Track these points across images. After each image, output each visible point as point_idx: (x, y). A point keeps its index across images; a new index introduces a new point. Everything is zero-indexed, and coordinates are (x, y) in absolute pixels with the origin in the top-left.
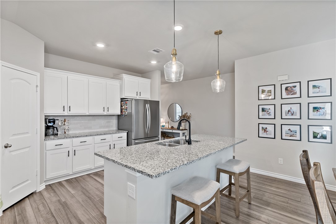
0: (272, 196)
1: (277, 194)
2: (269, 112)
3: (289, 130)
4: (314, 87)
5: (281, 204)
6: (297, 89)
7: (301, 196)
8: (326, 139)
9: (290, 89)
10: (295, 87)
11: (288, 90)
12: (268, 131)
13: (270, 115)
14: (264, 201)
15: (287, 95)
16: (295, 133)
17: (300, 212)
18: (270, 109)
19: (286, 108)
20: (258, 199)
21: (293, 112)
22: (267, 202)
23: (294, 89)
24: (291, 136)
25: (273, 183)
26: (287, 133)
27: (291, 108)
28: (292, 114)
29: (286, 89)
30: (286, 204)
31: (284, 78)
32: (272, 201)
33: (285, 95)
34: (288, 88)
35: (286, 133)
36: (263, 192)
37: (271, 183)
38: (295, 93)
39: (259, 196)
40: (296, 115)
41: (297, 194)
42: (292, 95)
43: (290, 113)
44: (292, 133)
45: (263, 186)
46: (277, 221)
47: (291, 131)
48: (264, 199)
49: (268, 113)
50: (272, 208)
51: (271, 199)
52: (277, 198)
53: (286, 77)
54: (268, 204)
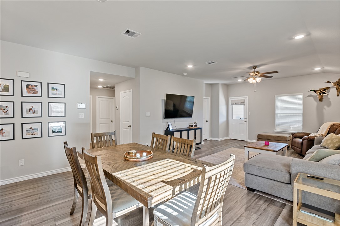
0: (21, 201)
1: (26, 196)
2: (6, 111)
3: (31, 128)
4: (53, 89)
5: (35, 202)
6: (38, 89)
7: (48, 186)
8: (62, 132)
9: (32, 88)
10: (36, 86)
11: (29, 88)
12: (4, 133)
13: (7, 114)
14: (15, 210)
15: (28, 93)
16: (37, 131)
17: (53, 199)
18: (7, 106)
19: (26, 106)
20: (7, 212)
21: (35, 110)
22: (19, 209)
23: (35, 88)
24: (32, 134)
25: (16, 189)
26: (29, 132)
27: (32, 106)
28: (34, 113)
29: (27, 86)
30: (38, 200)
31: (25, 75)
32: (24, 205)
33: (25, 93)
34: (29, 86)
35: (27, 132)
36: (10, 203)
37: (14, 190)
38: (36, 92)
39: (6, 209)
40: (37, 113)
41: (44, 187)
42: (33, 93)
43: (31, 111)
44: (34, 131)
45: (5, 198)
46: (38, 218)
47: (33, 129)
48: (13, 209)
49: (4, 111)
50: (27, 210)
51: (22, 205)
52: (28, 199)
53: (27, 75)
54: (21, 210)
